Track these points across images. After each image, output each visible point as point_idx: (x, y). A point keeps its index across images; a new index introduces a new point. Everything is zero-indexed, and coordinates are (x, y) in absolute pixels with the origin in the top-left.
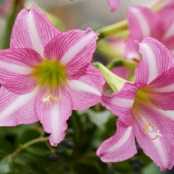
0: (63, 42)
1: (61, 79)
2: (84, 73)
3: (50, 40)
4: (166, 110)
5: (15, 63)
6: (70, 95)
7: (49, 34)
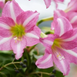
0: (24, 16)
1: (22, 34)
2: (33, 30)
3: (19, 14)
4: (67, 49)
5: (3, 23)
6: (26, 39)
7: (19, 12)
